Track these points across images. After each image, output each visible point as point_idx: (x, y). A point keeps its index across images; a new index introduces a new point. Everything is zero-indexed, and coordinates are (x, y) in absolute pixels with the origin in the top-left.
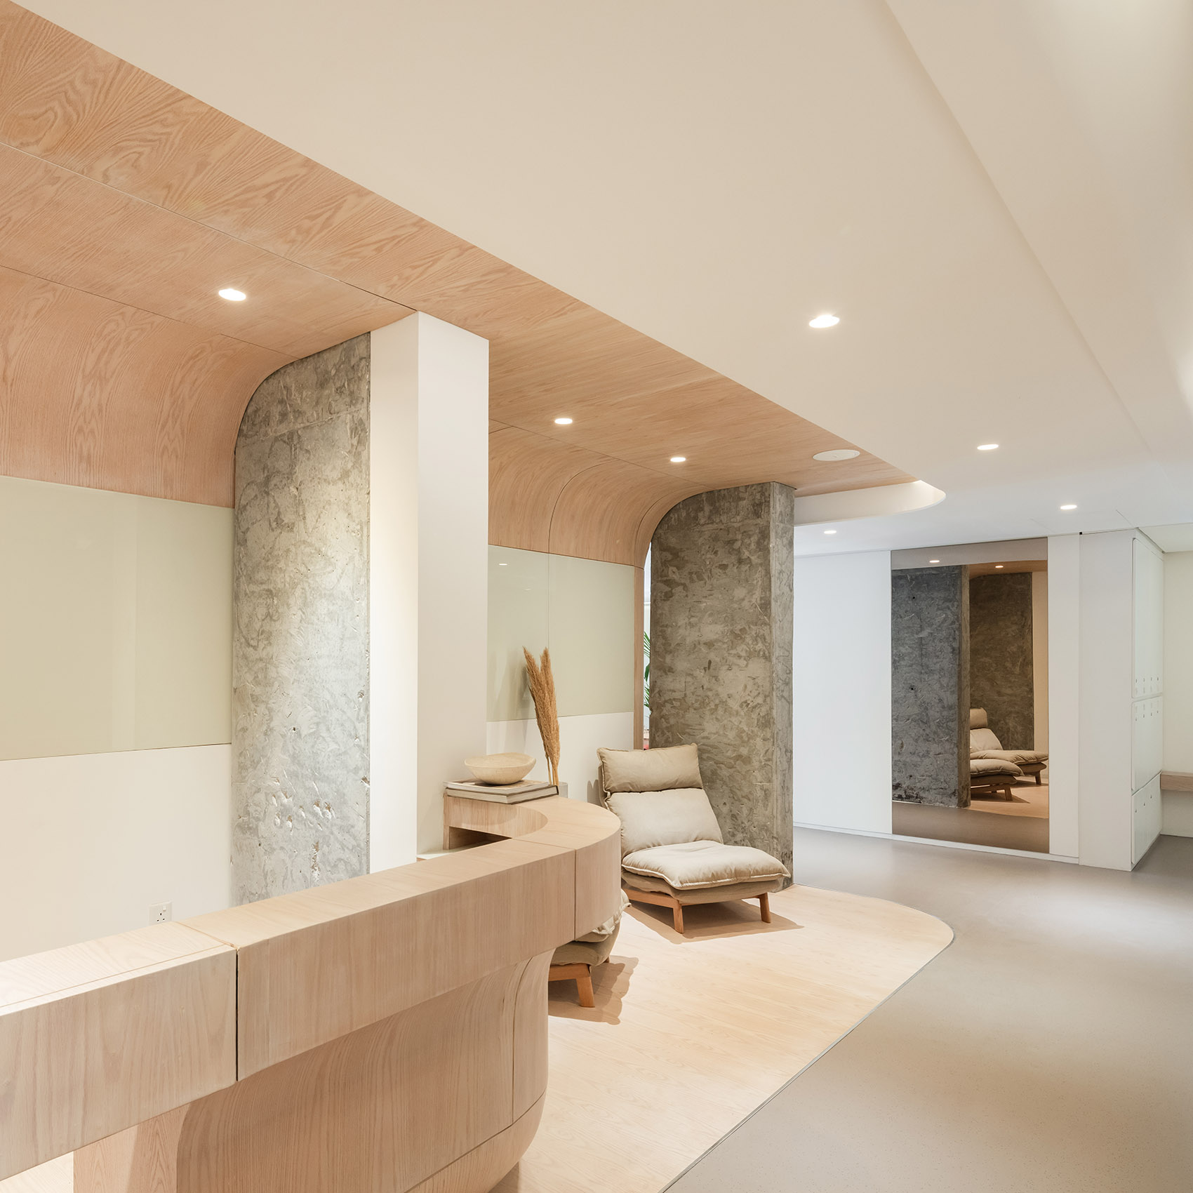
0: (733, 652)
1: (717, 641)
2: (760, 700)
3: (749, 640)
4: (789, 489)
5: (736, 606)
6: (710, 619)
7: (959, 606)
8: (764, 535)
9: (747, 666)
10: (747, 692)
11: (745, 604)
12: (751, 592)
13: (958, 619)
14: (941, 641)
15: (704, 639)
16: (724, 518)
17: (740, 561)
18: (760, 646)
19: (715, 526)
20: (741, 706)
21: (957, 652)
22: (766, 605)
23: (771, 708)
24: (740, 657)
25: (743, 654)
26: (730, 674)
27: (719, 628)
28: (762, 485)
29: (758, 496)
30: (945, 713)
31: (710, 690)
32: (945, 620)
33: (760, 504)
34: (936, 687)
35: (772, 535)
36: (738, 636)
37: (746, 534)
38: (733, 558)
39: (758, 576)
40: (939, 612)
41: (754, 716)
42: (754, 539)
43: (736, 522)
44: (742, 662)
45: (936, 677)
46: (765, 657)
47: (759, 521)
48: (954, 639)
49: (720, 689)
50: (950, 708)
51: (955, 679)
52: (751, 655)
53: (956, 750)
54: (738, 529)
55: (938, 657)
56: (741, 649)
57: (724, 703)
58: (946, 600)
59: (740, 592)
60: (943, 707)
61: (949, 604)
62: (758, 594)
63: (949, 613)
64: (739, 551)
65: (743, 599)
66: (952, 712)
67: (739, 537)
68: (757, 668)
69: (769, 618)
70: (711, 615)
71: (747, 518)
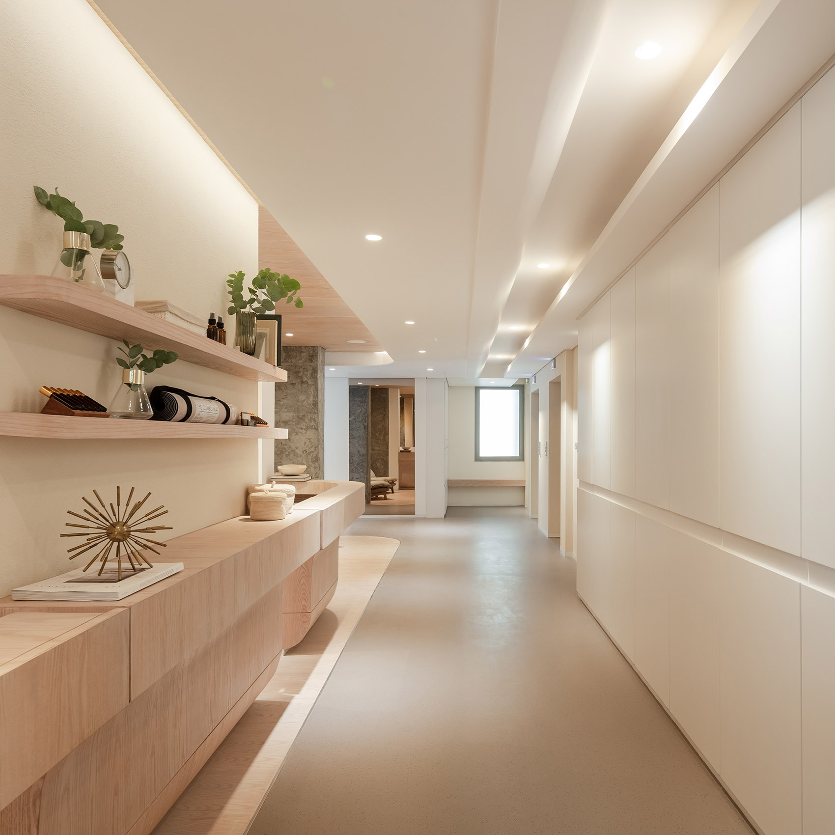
0: (299, 426)
1: (290, 421)
2: (313, 449)
3: (307, 420)
4: (323, 349)
5: (300, 404)
6: (286, 410)
7: (367, 405)
8: (315, 371)
9: (306, 433)
10: (306, 446)
11: (305, 403)
12: (308, 397)
13: (367, 411)
14: (359, 422)
15: (282, 420)
16: (293, 360)
17: (302, 382)
18: (313, 423)
19: (288, 364)
20: (303, 452)
21: (366, 428)
22: (315, 404)
23: (318, 453)
24: (302, 429)
25: (304, 427)
26: (297, 437)
27: (291, 414)
28: (314, 347)
29: (312, 352)
30: (361, 458)
31: (286, 445)
32: (361, 412)
33: (313, 356)
35: (319, 371)
36: (301, 419)
37: (305, 369)
38: (298, 381)
39: (311, 390)
40: (359, 408)
41: (310, 457)
42: (310, 372)
43: (300, 363)
44: (303, 431)
46: (315, 428)
47: (312, 364)
48: (365, 421)
49: (291, 444)
52: (307, 428)
54: (301, 367)
56: (303, 425)
57: (294, 451)
59: (302, 397)
60: (360, 455)
61: (364, 404)
62: (311, 399)
63: (363, 408)
64: (301, 377)
65: (304, 401)
66: (364, 458)
67: (302, 370)
68: (311, 434)
69: (317, 410)
70: (286, 408)
71: (306, 362)
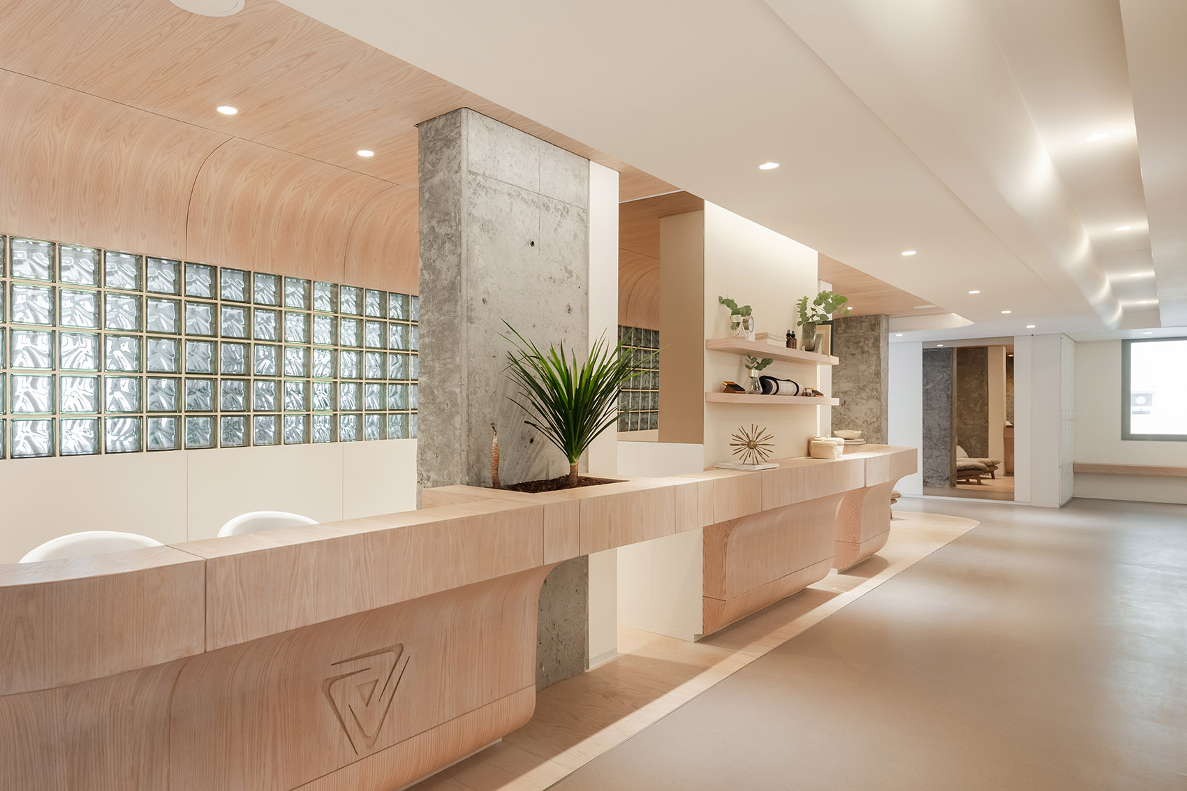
0: (859, 396)
1: (850, 391)
2: (874, 419)
3: (868, 390)
4: (887, 316)
5: (860, 374)
6: (845, 380)
7: (951, 371)
8: (877, 339)
9: (867, 403)
10: (867, 416)
11: (866, 373)
12: (869, 367)
13: (951, 378)
14: (939, 390)
15: (841, 390)
16: (853, 331)
17: (863, 352)
18: (874, 393)
19: (848, 335)
20: (864, 423)
21: (950, 397)
22: (878, 374)
23: (881, 424)
24: (863, 399)
25: (865, 397)
26: (857, 407)
27: (851, 385)
28: (876, 315)
29: (874, 321)
30: (942, 433)
31: (845, 415)
32: (942, 378)
33: (875, 325)
34: (937, 417)
35: (881, 340)
36: (862, 389)
37: (867, 339)
38: (859, 351)
39: (873, 360)
40: (939, 374)
41: (871, 427)
42: (872, 341)
43: (861, 333)
44: (864, 401)
45: (936, 412)
46: (877, 398)
47: (874, 333)
48: (948, 390)
49: (851, 415)
50: (946, 429)
51: (949, 413)
52: (869, 398)
53: (949, 454)
54: (862, 336)
55: (938, 400)
56: (864, 395)
57: (854, 421)
58: (943, 367)
59: (863, 367)
60: (941, 429)
61: (946, 369)
62: (873, 368)
63: (945, 374)
64: (862, 347)
65: (865, 371)
66: (947, 432)
67: (862, 340)
68: (872, 404)
69: (880, 380)
70: (845, 378)
71: (867, 331)
